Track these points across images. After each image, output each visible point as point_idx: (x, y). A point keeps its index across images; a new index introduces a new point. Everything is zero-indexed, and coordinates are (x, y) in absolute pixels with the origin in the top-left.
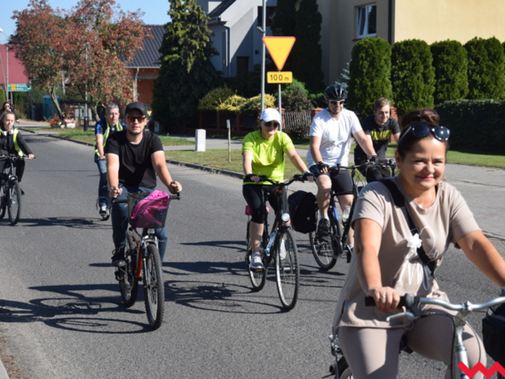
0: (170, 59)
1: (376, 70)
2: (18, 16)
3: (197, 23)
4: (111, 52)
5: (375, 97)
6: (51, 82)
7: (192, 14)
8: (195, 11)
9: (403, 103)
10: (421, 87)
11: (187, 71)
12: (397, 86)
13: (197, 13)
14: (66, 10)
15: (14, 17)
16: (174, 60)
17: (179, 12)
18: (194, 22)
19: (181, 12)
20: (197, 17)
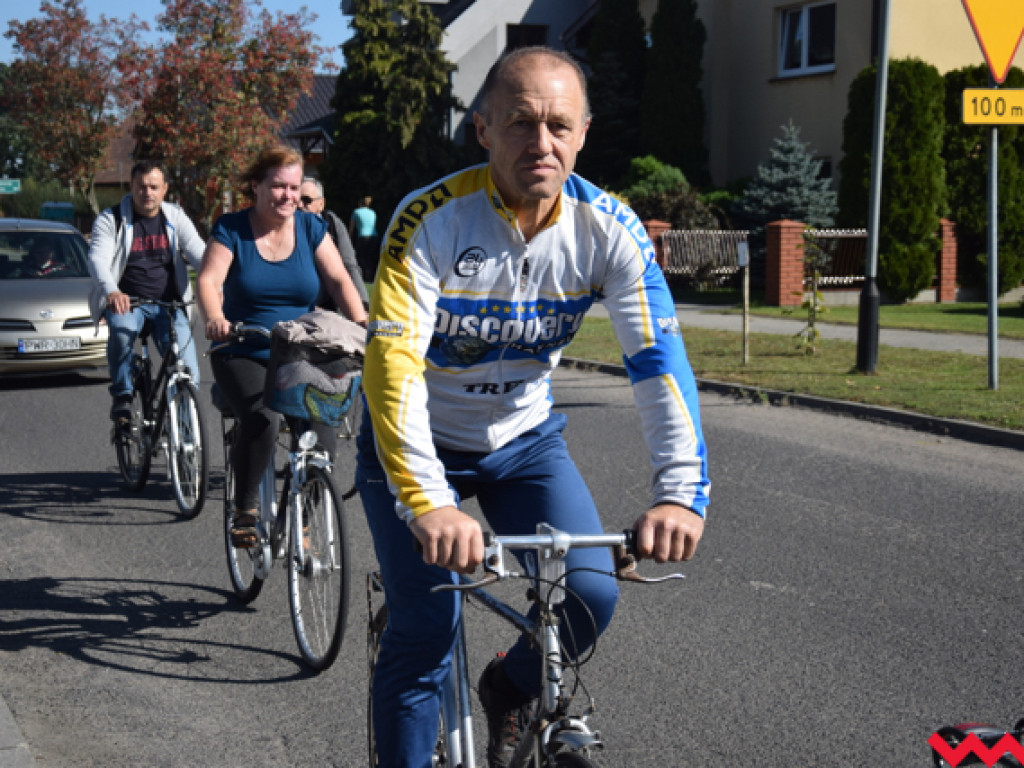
0: (356, 121)
1: (913, 134)
2: (19, 32)
3: (422, 42)
4: (247, 99)
5: (911, 196)
6: (87, 169)
7: (413, 23)
8: (419, 17)
9: (970, 211)
10: (1012, 174)
11: (400, 145)
12: (958, 172)
13: (422, 20)
14: (120, 21)
15: (9, 34)
16: (365, 121)
17: (375, 21)
18: (415, 41)
19: (379, 21)
20: (423, 29)
